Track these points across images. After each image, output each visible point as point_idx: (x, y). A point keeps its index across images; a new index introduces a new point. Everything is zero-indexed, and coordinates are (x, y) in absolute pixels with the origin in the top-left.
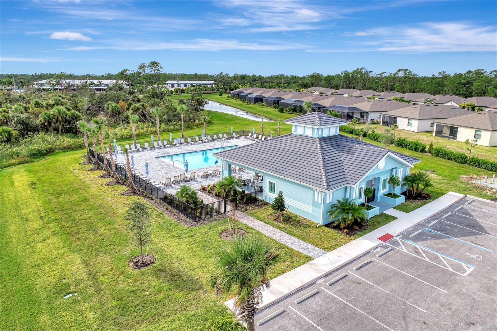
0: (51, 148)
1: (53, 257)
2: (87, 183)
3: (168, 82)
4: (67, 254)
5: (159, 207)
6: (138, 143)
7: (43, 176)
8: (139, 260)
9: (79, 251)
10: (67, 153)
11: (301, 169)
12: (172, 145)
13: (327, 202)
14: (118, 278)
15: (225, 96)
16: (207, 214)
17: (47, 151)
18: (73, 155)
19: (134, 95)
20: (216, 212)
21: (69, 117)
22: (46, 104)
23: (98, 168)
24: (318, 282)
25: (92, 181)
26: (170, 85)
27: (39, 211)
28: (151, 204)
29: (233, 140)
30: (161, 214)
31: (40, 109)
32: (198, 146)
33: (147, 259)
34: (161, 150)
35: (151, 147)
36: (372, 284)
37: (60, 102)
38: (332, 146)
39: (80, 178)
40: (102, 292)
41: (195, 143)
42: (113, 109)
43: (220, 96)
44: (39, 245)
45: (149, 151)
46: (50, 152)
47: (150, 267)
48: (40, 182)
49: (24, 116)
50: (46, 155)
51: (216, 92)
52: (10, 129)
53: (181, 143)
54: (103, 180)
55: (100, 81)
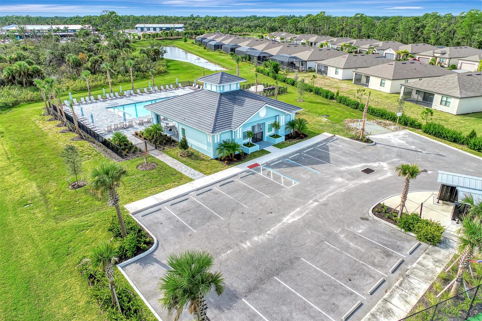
0: (17, 101)
1: (17, 184)
2: (45, 131)
3: (138, 26)
4: (27, 182)
5: (98, 149)
6: (92, 95)
7: (10, 126)
8: (76, 184)
9: (35, 180)
10: (31, 105)
11: (201, 118)
12: (122, 96)
13: (216, 142)
14: (60, 195)
15: (190, 41)
16: (133, 153)
17: (13, 103)
18: (35, 107)
19: (98, 44)
20: (140, 151)
21: (31, 72)
22: (9, 58)
23: (56, 119)
24: (190, 194)
25: (49, 129)
26: (139, 29)
27: (6, 153)
28: (93, 147)
29: (178, 90)
30: (99, 153)
31: (3, 64)
32: (145, 96)
33: (81, 183)
34: (112, 101)
35: (103, 99)
36: (225, 194)
37: (22, 56)
38: (230, 99)
39: (40, 127)
40: (49, 203)
41: (144, 94)
42: (74, 62)
43: (185, 42)
44: (7, 177)
45: (101, 102)
46: (16, 104)
47: (82, 188)
48: (7, 131)
50: (13, 107)
51: (182, 37)
53: (131, 94)
54: (59, 128)
55: (66, 26)
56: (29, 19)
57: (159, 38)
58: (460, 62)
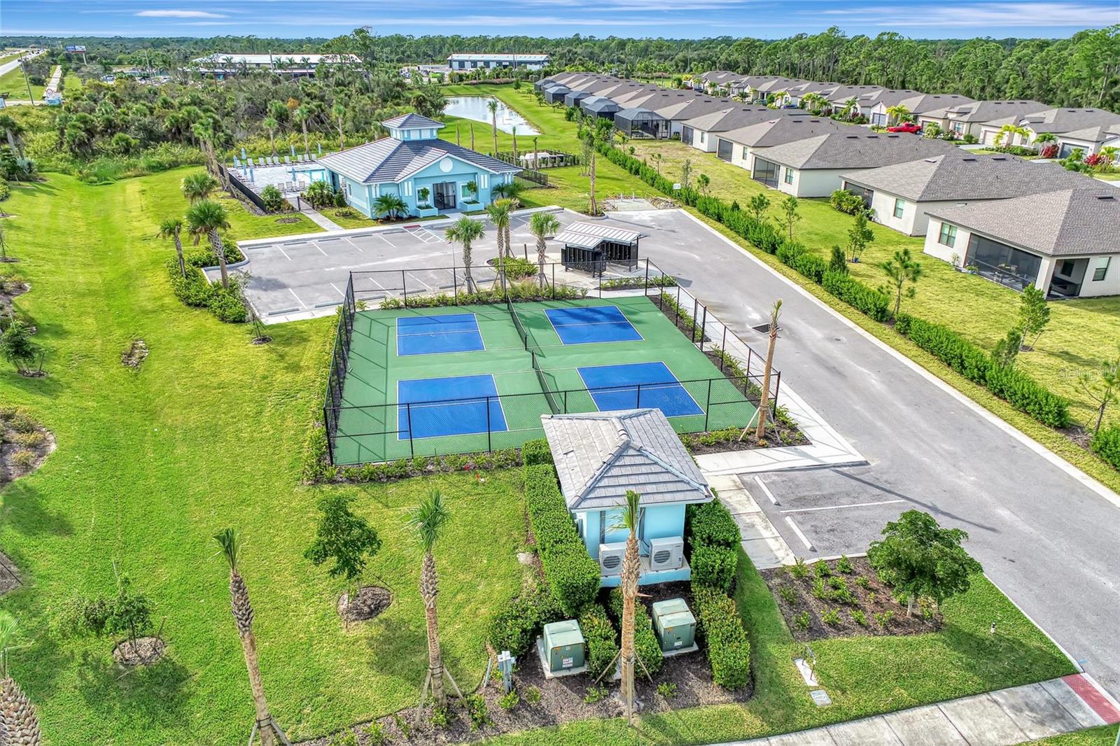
3: (455, 57)
13: (374, 196)
15: (525, 88)
17: (170, 164)
26: (456, 64)
34: (304, 166)
35: (292, 162)
38: (413, 149)
42: (277, 112)
43: (516, 89)
45: (287, 166)
49: (147, 120)
50: (169, 169)
52: (127, 136)
55: (306, 56)
56: (253, 43)
57: (470, 82)
58: (984, 129)
